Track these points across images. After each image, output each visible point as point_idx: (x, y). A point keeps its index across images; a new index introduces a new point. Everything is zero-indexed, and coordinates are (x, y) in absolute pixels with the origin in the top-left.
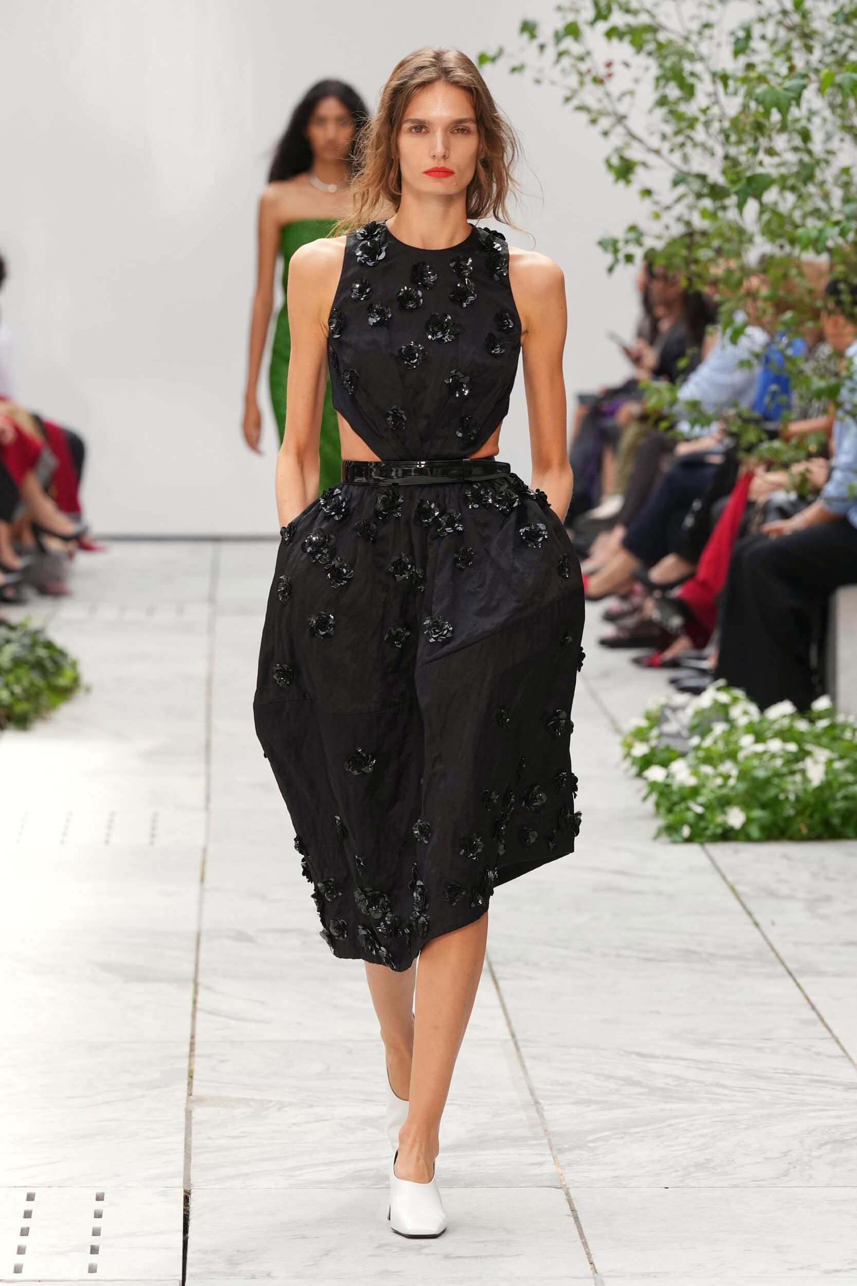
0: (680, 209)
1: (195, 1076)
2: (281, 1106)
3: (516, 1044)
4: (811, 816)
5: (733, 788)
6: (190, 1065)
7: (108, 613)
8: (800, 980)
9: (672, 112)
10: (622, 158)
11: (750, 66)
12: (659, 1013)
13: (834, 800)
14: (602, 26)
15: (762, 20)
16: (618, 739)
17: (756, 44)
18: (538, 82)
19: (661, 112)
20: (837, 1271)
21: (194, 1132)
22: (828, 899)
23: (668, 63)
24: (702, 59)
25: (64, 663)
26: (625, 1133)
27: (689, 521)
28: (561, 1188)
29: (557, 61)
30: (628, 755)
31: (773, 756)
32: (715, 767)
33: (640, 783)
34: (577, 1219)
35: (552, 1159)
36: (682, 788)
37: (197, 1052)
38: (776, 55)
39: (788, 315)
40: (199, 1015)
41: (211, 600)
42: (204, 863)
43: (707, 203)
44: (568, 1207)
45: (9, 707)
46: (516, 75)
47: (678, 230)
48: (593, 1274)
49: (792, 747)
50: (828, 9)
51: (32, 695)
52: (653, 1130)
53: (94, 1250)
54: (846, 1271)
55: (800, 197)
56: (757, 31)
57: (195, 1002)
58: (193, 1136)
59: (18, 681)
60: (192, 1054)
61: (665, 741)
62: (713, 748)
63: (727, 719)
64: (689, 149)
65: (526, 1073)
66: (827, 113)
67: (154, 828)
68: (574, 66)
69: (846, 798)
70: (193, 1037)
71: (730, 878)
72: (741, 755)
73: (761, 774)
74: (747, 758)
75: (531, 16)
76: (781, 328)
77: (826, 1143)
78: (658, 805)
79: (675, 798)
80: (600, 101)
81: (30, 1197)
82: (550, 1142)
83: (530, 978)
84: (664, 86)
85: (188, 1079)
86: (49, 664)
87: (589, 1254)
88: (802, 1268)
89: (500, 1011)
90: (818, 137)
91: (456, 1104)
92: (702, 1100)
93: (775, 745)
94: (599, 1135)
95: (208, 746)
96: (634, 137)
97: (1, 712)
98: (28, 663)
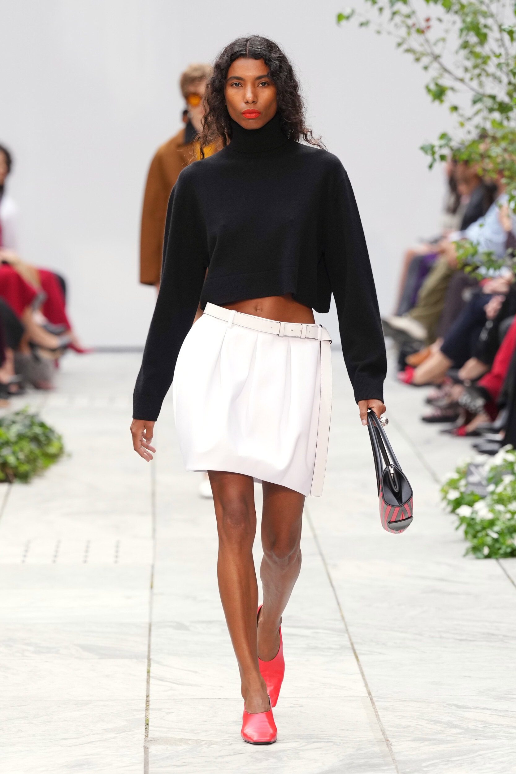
0: (478, 120)
1: (150, 724)
2: (210, 744)
3: (371, 699)
6: (146, 716)
7: (82, 401)
9: (471, 52)
10: (437, 85)
12: (470, 677)
16: (438, 487)
18: (379, 32)
19: (464, 53)
21: (150, 763)
23: (469, 19)
24: (492, 16)
25: (52, 437)
26: (448, 761)
27: (484, 336)
29: (392, 19)
30: (445, 498)
32: (505, 506)
33: (453, 518)
36: (482, 521)
37: (151, 707)
40: (152, 681)
42: (152, 576)
43: (497, 115)
45: (16, 468)
46: (363, 28)
47: (474, 134)
51: (31, 460)
52: (468, 758)
57: (148, 672)
58: (150, 765)
59: (22, 450)
60: (147, 708)
61: (471, 488)
62: (503, 493)
63: (513, 473)
64: (483, 78)
65: (379, 720)
67: (117, 552)
68: (403, 22)
70: (148, 696)
78: (466, 533)
79: (478, 528)
80: (422, 45)
82: (396, 767)
83: (380, 653)
84: (467, 35)
85: (146, 726)
86: (42, 439)
89: (360, 677)
91: (332, 742)
92: (501, 738)
94: (431, 762)
95: (153, 494)
96: (446, 70)
97: (10, 472)
98: (28, 437)
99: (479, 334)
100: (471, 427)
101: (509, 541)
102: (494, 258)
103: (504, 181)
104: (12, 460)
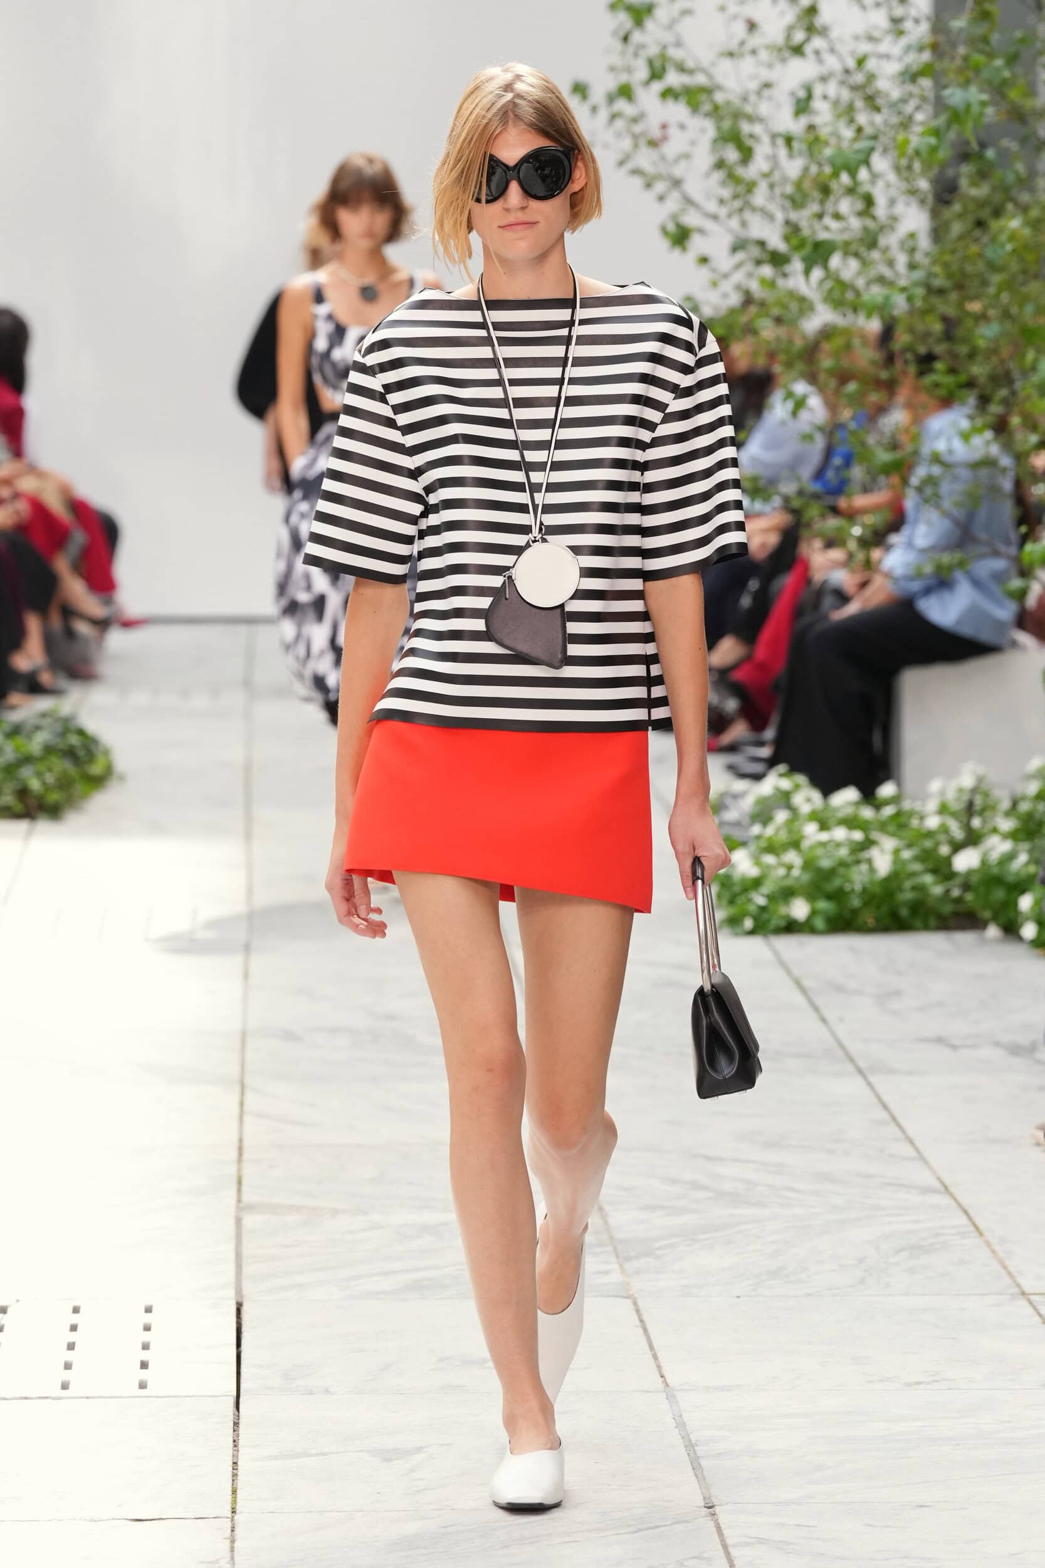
0: (738, 277)
1: (245, 1182)
2: (335, 1213)
4: (878, 907)
5: (797, 879)
6: (239, 1170)
7: (140, 698)
8: (872, 1079)
9: (730, 175)
10: (677, 224)
11: (811, 128)
13: (901, 890)
14: (657, 87)
15: (824, 79)
17: (818, 104)
19: (718, 175)
20: (918, 1383)
21: (244, 1240)
22: (898, 993)
23: (727, 124)
24: (761, 120)
25: (95, 751)
26: (693, 1240)
27: (746, 601)
28: (627, 1298)
29: (611, 123)
31: (838, 845)
32: (777, 855)
34: (645, 1330)
35: (617, 1267)
36: (744, 880)
37: (246, 1156)
38: (838, 117)
39: (852, 387)
40: (246, 1118)
41: (247, 684)
42: (247, 960)
43: (767, 271)
44: (636, 1318)
45: (41, 797)
47: (735, 299)
48: (665, 1387)
49: (858, 836)
50: (892, 68)
51: (65, 784)
52: (723, 1236)
53: (144, 1365)
54: (928, 1383)
55: (865, 263)
56: (818, 90)
57: (242, 1104)
58: (244, 1245)
59: (50, 770)
60: (240, 1159)
62: (775, 837)
63: (789, 806)
64: (748, 215)
66: (892, 177)
67: (194, 924)
68: (627, 128)
69: (914, 888)
70: (241, 1141)
71: (796, 972)
72: (806, 844)
73: (826, 863)
74: (812, 848)
75: (583, 76)
76: (844, 401)
77: (903, 1249)
78: (720, 896)
79: (737, 889)
80: (655, 164)
81: (76, 1310)
82: (615, 1249)
84: (723, 148)
85: (237, 1186)
86: (81, 753)
87: (659, 1367)
88: (881, 1381)
90: (881, 201)
92: (773, 1205)
93: (840, 834)
94: (667, 1242)
96: (689, 201)
97: (33, 803)
98: (61, 750)
99: (738, 599)
100: (727, 738)
101: (783, 910)
102: (762, 483)
103: (777, 369)
104: (35, 785)
